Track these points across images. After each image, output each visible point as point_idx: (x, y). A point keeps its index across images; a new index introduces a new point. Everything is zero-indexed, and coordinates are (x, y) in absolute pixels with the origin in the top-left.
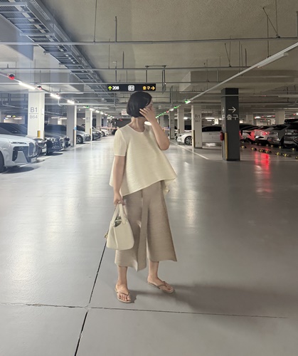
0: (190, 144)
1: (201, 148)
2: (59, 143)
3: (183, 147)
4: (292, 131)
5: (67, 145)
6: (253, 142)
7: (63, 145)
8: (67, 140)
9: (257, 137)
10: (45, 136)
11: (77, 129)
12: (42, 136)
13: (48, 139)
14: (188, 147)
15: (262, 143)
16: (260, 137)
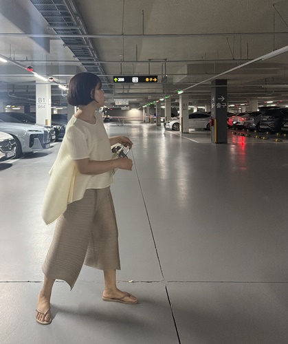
3: (171, 132)
4: (268, 117)
6: (230, 127)
9: (234, 123)
10: (52, 124)
12: (49, 125)
15: (238, 128)
16: (237, 123)
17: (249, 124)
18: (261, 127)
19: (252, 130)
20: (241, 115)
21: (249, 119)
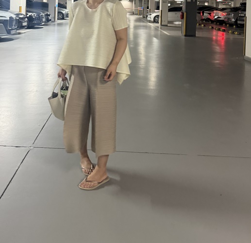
0: (158, 22)
1: (167, 26)
2: (39, 18)
3: (152, 25)
5: (48, 20)
6: (212, 22)
7: (44, 20)
8: (48, 15)
9: (216, 17)
10: (27, 11)
11: (59, 6)
12: (23, 12)
13: (30, 14)
14: (156, 25)
15: (220, 22)
16: (218, 17)
17: (229, 19)
18: (239, 22)
19: (231, 25)
20: (223, 10)
21: (229, 15)
